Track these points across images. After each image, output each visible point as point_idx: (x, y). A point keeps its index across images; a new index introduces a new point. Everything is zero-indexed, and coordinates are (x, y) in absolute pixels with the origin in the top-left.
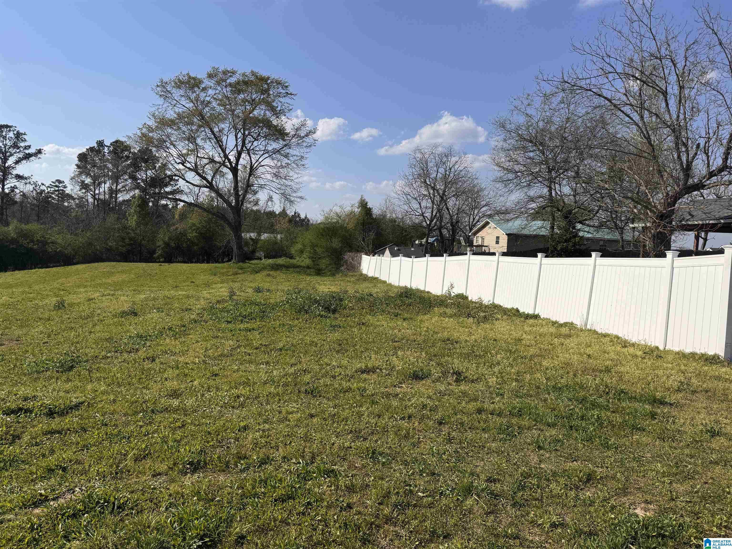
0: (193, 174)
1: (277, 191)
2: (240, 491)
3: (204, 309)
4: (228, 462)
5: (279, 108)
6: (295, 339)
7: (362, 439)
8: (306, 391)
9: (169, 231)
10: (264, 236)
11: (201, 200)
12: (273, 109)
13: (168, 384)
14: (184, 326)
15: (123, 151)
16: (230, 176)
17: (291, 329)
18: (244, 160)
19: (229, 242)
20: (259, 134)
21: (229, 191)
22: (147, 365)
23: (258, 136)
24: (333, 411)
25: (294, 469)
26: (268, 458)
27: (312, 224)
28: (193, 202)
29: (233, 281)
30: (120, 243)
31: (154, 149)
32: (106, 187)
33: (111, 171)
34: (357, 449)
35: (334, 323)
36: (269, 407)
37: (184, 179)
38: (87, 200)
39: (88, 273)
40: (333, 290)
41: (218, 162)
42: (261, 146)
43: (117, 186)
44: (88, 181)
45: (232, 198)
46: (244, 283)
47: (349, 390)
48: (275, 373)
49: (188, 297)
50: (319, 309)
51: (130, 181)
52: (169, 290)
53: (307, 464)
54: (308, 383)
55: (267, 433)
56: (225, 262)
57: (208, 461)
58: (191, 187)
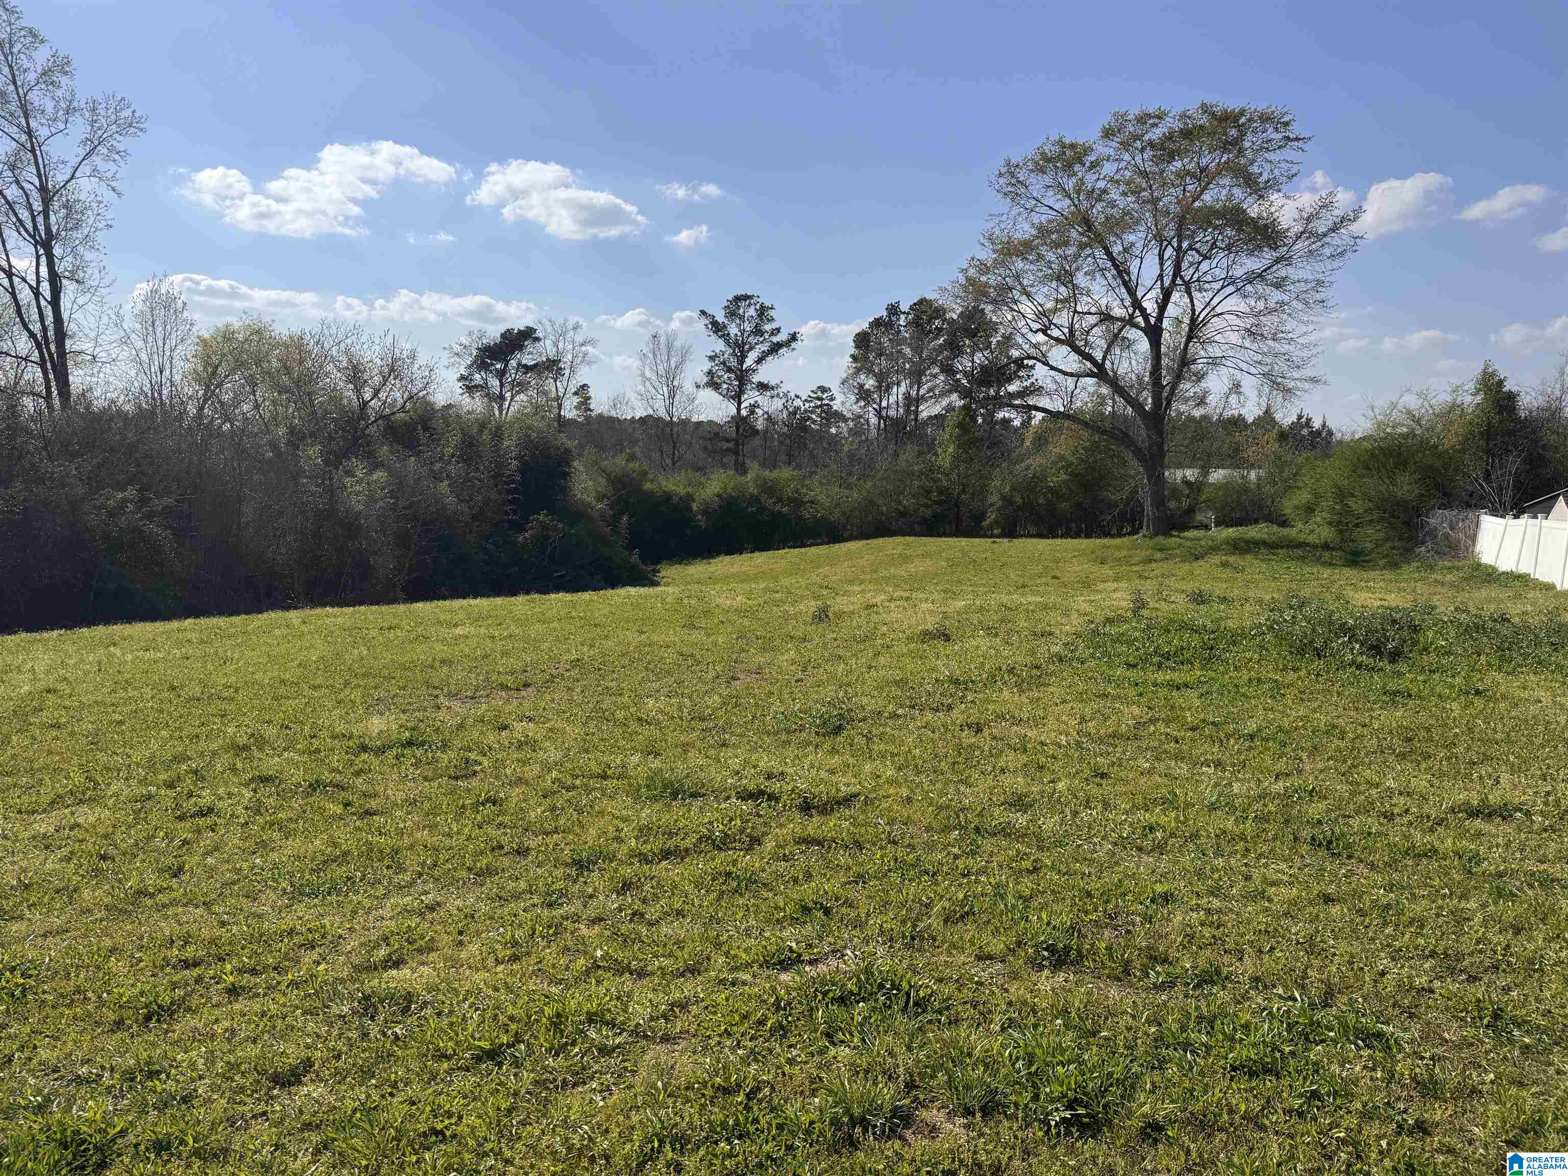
0: (1065, 349)
1: (1253, 370)
2: (1153, 1029)
3: (1078, 635)
4: (1128, 962)
5: (1265, 177)
6: (1288, 716)
7: (1464, 977)
8: (1313, 838)
9: (1011, 472)
10: (1217, 476)
11: (1079, 404)
12: (1250, 183)
13: (1007, 780)
14: (1038, 667)
15: (930, 320)
16: (1143, 345)
17: (1277, 691)
18: (1178, 305)
19: (1135, 491)
20: (1214, 243)
21: (1140, 378)
22: (968, 738)
23: (1211, 249)
24: (1383, 896)
25: (1279, 1009)
26: (1218, 973)
27: (1340, 442)
28: (1062, 409)
29: (1140, 577)
30: (923, 500)
31: (988, 308)
32: (898, 393)
33: (910, 360)
34: (1449, 999)
35: (1392, 686)
36: (1220, 862)
37: (1046, 364)
38: (868, 420)
39: (866, 557)
40: (1393, 605)
41: (1118, 319)
42: (1217, 271)
43: (918, 391)
44: (870, 383)
45: (1145, 393)
46: (1167, 582)
47: (1431, 853)
48: (1236, 787)
49: (1045, 607)
50: (1352, 649)
51: (942, 378)
52: (1009, 593)
53: (1312, 1006)
54: (1319, 822)
55: (1215, 917)
56: (1124, 535)
57: (1085, 952)
58: (1059, 377)
